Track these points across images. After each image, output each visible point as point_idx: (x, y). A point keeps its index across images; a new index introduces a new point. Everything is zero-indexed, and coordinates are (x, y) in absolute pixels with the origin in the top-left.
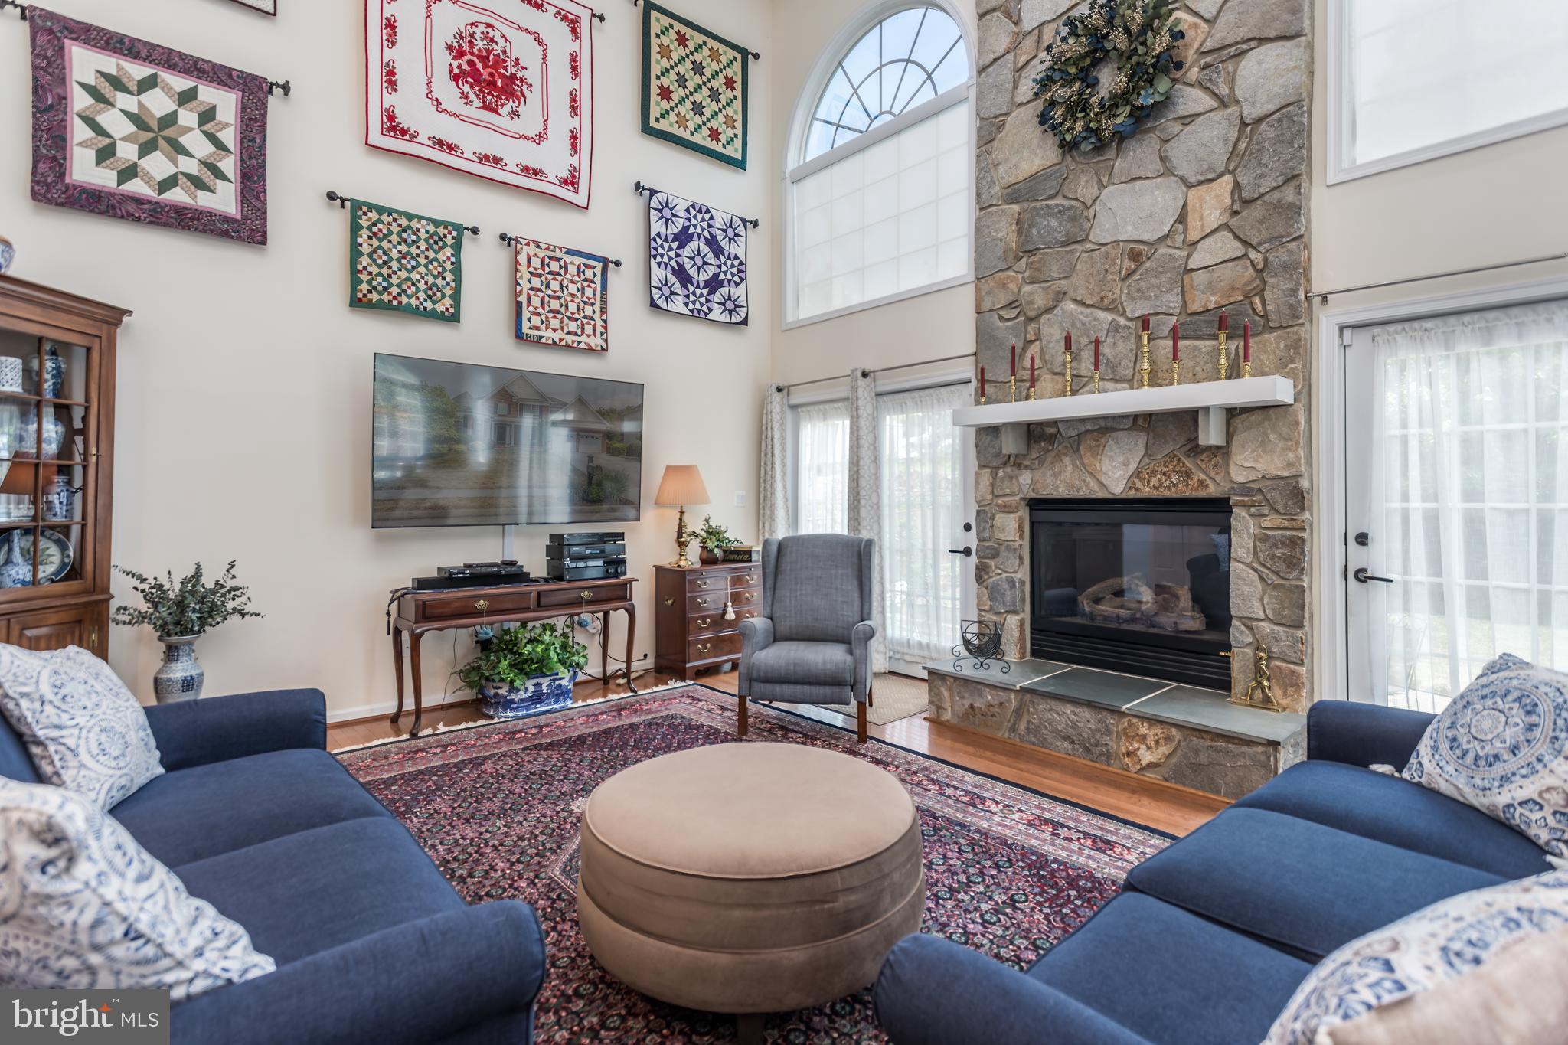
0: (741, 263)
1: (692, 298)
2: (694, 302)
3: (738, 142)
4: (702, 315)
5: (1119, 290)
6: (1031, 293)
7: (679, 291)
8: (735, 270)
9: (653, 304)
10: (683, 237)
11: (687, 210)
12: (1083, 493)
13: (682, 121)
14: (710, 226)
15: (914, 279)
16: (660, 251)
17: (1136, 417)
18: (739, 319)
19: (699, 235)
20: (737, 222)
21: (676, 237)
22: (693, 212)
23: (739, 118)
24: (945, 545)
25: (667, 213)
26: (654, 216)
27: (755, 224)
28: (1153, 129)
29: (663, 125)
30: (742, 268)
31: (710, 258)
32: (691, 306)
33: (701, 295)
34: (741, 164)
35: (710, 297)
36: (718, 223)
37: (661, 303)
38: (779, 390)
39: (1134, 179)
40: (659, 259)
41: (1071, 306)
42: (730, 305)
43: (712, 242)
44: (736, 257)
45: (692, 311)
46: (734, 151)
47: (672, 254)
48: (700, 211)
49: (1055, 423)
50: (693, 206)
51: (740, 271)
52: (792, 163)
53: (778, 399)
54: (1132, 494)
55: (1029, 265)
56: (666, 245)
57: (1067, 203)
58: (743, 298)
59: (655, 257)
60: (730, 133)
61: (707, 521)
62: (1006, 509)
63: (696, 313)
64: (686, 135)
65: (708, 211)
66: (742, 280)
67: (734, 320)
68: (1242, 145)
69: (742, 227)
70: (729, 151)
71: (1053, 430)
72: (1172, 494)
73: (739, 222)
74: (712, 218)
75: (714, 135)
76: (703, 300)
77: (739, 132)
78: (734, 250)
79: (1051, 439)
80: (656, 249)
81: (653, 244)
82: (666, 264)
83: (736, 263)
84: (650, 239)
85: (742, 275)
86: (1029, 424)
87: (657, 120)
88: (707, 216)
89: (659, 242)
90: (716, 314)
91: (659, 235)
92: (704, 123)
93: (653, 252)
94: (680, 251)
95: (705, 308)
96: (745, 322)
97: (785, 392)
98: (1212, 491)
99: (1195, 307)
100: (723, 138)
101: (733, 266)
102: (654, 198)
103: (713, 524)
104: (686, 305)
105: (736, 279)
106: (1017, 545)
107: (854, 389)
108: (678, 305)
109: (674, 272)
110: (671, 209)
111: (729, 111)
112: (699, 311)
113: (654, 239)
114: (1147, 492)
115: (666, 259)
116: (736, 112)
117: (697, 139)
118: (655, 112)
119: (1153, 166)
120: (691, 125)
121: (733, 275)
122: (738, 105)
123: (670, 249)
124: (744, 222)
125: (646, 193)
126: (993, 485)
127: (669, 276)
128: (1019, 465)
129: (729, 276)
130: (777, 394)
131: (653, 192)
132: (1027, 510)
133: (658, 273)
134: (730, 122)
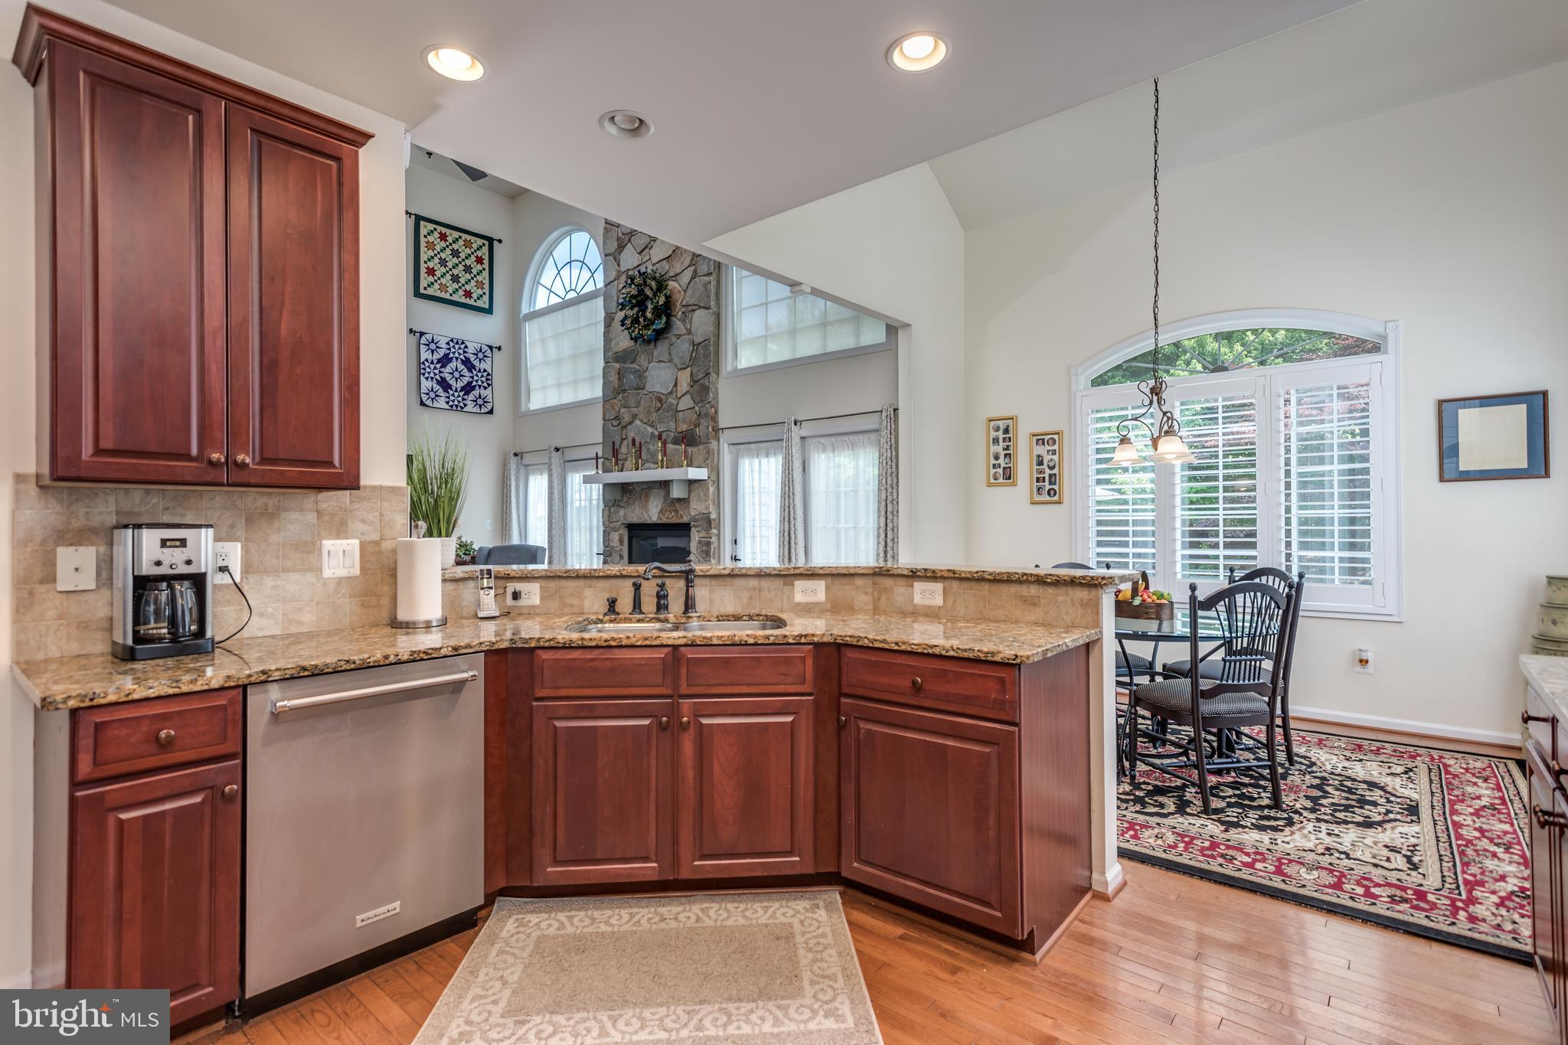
0: (488, 374)
1: (452, 398)
2: (453, 401)
3: (486, 298)
4: (459, 408)
5: (654, 417)
6: (624, 413)
7: (442, 394)
8: (484, 379)
9: (422, 404)
10: (445, 360)
11: (448, 343)
12: (642, 521)
13: (444, 288)
14: (465, 352)
15: (568, 397)
16: (428, 370)
17: (661, 482)
18: (487, 410)
19: (457, 358)
20: (484, 348)
21: (439, 361)
22: (452, 344)
23: (487, 282)
24: (595, 551)
25: (433, 346)
26: (423, 348)
27: (499, 348)
28: (665, 338)
29: (430, 291)
30: (490, 377)
31: (465, 372)
32: (451, 403)
33: (459, 396)
34: (489, 311)
35: (465, 397)
36: (471, 350)
37: (429, 403)
38: (516, 455)
39: (661, 361)
40: (426, 375)
41: (638, 422)
42: (480, 402)
43: (467, 362)
44: (485, 371)
45: (452, 406)
46: (484, 303)
47: (437, 371)
48: (457, 343)
49: (632, 484)
50: (452, 340)
51: (487, 379)
52: (525, 310)
53: (515, 461)
54: (659, 521)
55: (623, 397)
56: (432, 366)
57: (638, 368)
58: (490, 396)
59: (424, 374)
60: (480, 292)
61: (460, 538)
62: (615, 530)
63: (454, 408)
64: (447, 296)
65: (463, 343)
66: (489, 385)
67: (483, 411)
68: (694, 355)
69: (489, 351)
70: (479, 304)
71: (631, 487)
72: (672, 521)
73: (487, 348)
74: (466, 347)
75: (468, 294)
76: (460, 399)
77: (487, 290)
78: (483, 366)
79: (631, 492)
80: (424, 369)
81: (422, 366)
82: (432, 378)
83: (485, 374)
84: (420, 363)
85: (490, 382)
86: (623, 484)
87: (425, 289)
88: (463, 346)
89: (427, 364)
90: (470, 407)
91: (427, 360)
92: (460, 288)
93: (422, 371)
94: (442, 370)
95: (461, 404)
96: (491, 412)
97: (520, 456)
98: (685, 520)
99: (679, 430)
100: (475, 296)
101: (482, 376)
102: (423, 338)
103: (463, 540)
104: (447, 403)
105: (485, 384)
106: (618, 549)
107: (550, 458)
108: (441, 403)
109: (438, 382)
110: (436, 343)
111: (480, 278)
112: (457, 406)
113: (423, 363)
114: (664, 520)
115: (432, 375)
116: (484, 278)
117: (455, 298)
118: (423, 283)
119: (666, 358)
120: (450, 290)
121: (483, 382)
122: (486, 274)
123: (435, 368)
124: (491, 348)
125: (418, 335)
126: (609, 516)
127: (434, 385)
128: (619, 506)
129: (480, 383)
130: (513, 457)
131: (422, 334)
132: (626, 530)
133: (426, 384)
134: (480, 285)
